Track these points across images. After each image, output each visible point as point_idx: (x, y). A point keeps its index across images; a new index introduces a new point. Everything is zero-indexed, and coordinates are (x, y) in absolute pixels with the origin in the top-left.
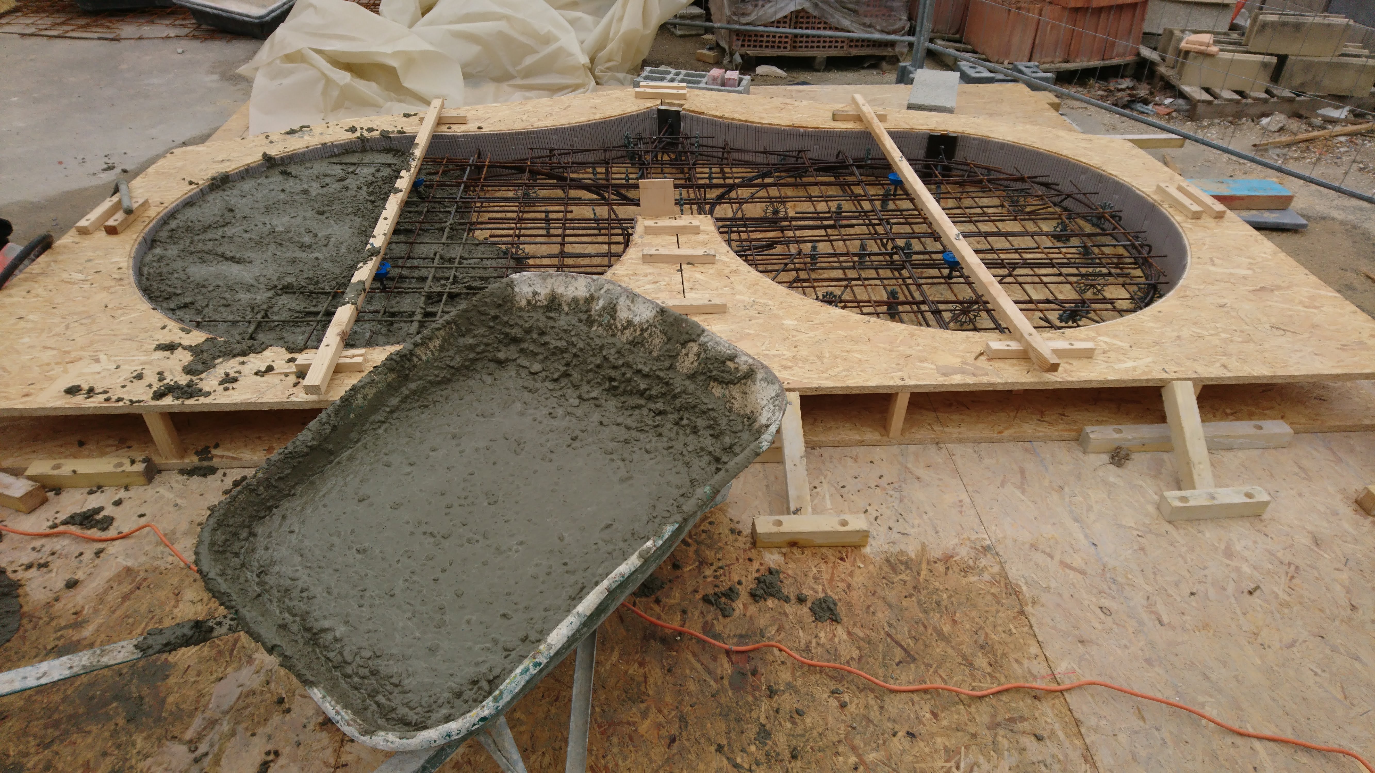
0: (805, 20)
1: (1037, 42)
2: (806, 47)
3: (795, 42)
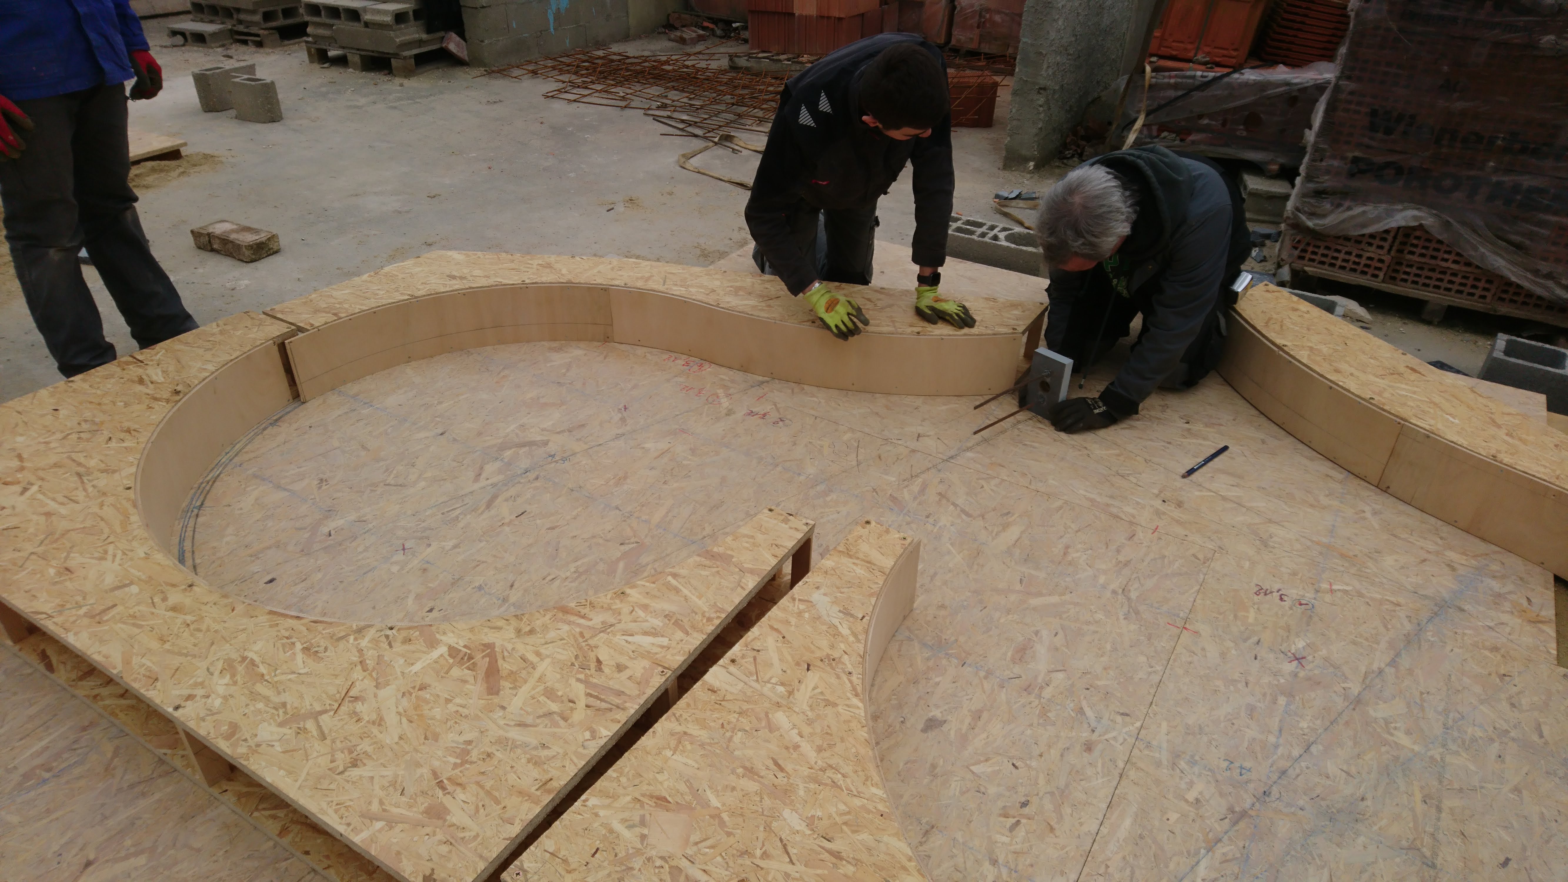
0: (1421, 243)
2: (1414, 282)
3: (1397, 271)
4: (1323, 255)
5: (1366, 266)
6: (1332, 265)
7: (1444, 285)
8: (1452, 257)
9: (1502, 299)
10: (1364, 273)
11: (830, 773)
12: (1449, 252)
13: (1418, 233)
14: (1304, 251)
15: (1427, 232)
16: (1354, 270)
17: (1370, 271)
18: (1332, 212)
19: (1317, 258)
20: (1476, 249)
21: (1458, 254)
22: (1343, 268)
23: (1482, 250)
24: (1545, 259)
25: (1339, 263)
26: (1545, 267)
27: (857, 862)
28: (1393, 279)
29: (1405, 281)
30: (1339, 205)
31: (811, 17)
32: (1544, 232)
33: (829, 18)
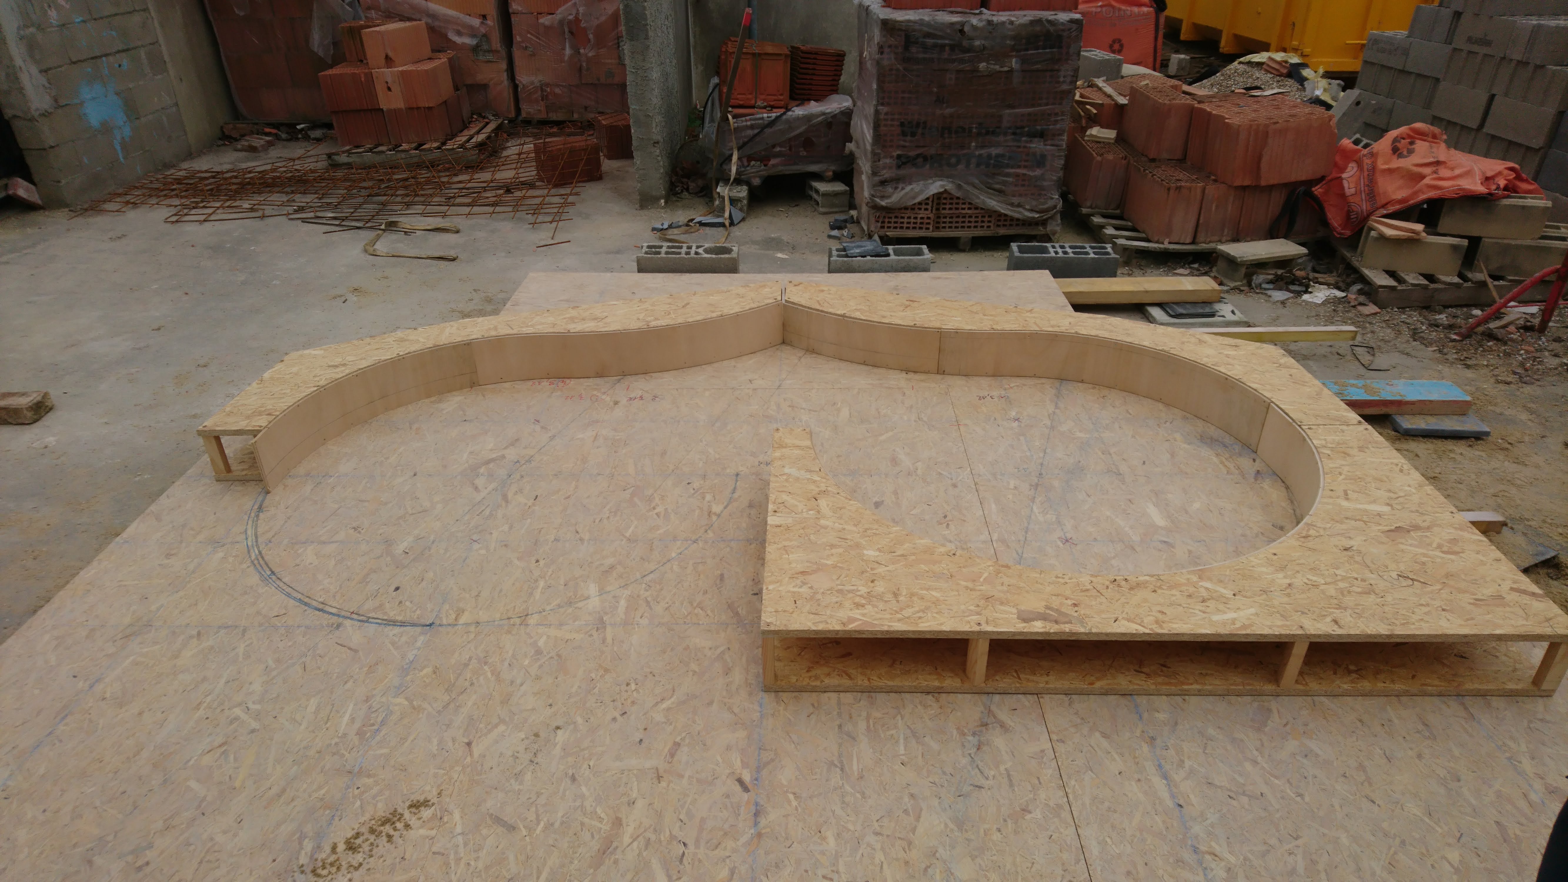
0: (949, 201)
1: (1201, 221)
2: (950, 227)
3: (938, 223)
4: (895, 222)
5: (921, 223)
6: (902, 228)
7: (967, 224)
8: (966, 206)
9: (998, 226)
10: (921, 228)
11: (869, 532)
12: (964, 204)
13: (945, 196)
14: (883, 222)
15: (950, 194)
16: (914, 228)
17: (924, 226)
18: (893, 193)
19: (892, 225)
20: (979, 198)
21: (970, 203)
22: (908, 228)
23: (982, 197)
24: (1014, 196)
25: (905, 225)
26: (1016, 200)
27: (914, 554)
28: (938, 228)
29: (944, 227)
30: (896, 188)
31: (400, 110)
32: (1010, 179)
33: (418, 108)
